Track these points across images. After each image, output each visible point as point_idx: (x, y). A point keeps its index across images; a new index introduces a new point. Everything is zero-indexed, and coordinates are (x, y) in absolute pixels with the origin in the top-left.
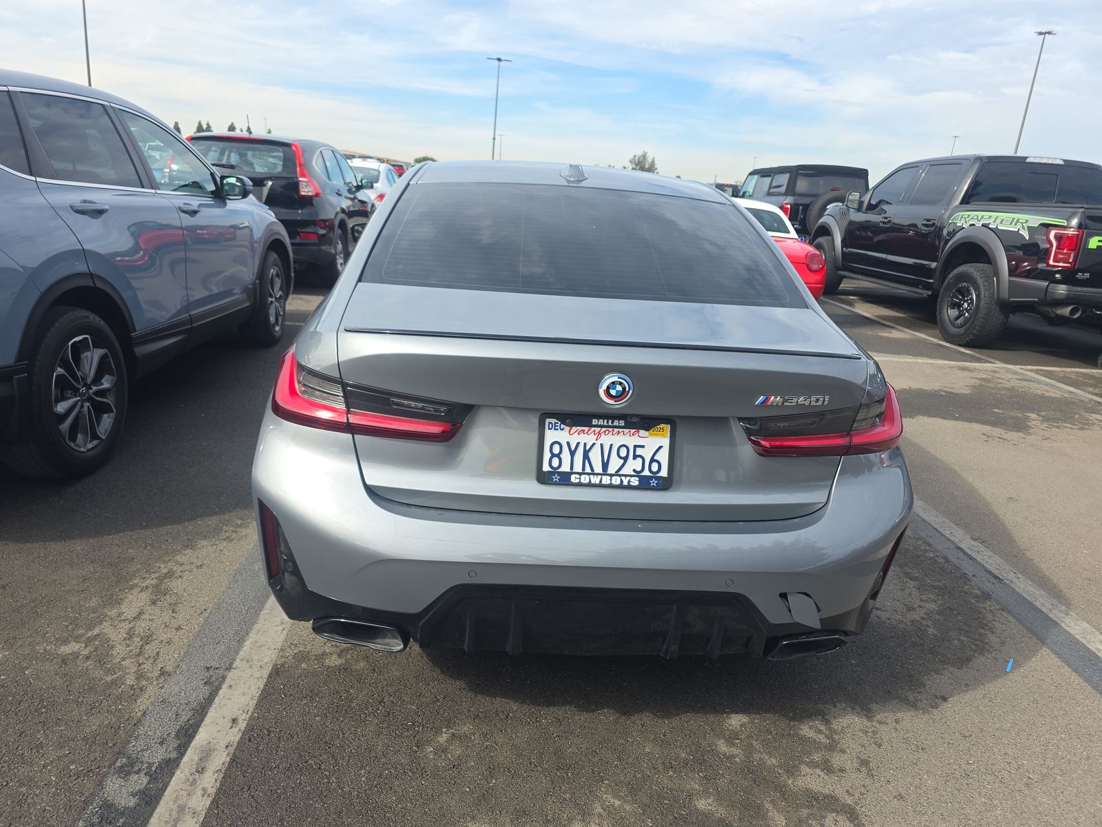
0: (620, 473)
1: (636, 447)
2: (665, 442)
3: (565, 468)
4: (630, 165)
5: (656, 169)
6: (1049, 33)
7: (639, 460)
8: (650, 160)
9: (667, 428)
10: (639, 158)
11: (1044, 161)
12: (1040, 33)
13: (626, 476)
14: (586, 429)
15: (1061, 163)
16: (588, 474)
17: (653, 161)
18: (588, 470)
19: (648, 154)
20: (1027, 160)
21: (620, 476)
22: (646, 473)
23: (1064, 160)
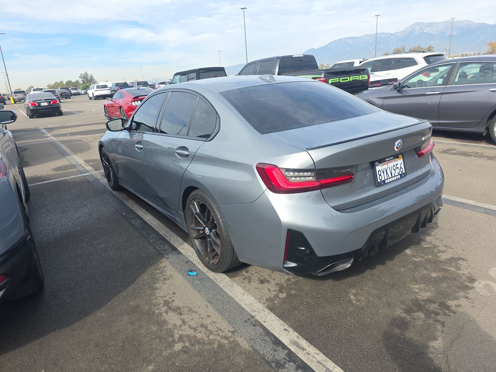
0: (395, 175)
1: (396, 165)
2: (401, 161)
3: (383, 179)
4: (80, 79)
5: (94, 79)
6: (245, 8)
7: (398, 169)
8: (89, 75)
9: (401, 156)
10: (84, 75)
11: (298, 56)
12: (242, 9)
13: (397, 175)
14: (384, 163)
15: (303, 56)
16: (389, 179)
17: (92, 76)
18: (388, 177)
19: (88, 73)
20: (293, 56)
21: (396, 176)
22: (400, 173)
23: (303, 55)
